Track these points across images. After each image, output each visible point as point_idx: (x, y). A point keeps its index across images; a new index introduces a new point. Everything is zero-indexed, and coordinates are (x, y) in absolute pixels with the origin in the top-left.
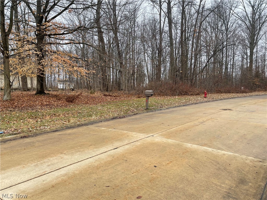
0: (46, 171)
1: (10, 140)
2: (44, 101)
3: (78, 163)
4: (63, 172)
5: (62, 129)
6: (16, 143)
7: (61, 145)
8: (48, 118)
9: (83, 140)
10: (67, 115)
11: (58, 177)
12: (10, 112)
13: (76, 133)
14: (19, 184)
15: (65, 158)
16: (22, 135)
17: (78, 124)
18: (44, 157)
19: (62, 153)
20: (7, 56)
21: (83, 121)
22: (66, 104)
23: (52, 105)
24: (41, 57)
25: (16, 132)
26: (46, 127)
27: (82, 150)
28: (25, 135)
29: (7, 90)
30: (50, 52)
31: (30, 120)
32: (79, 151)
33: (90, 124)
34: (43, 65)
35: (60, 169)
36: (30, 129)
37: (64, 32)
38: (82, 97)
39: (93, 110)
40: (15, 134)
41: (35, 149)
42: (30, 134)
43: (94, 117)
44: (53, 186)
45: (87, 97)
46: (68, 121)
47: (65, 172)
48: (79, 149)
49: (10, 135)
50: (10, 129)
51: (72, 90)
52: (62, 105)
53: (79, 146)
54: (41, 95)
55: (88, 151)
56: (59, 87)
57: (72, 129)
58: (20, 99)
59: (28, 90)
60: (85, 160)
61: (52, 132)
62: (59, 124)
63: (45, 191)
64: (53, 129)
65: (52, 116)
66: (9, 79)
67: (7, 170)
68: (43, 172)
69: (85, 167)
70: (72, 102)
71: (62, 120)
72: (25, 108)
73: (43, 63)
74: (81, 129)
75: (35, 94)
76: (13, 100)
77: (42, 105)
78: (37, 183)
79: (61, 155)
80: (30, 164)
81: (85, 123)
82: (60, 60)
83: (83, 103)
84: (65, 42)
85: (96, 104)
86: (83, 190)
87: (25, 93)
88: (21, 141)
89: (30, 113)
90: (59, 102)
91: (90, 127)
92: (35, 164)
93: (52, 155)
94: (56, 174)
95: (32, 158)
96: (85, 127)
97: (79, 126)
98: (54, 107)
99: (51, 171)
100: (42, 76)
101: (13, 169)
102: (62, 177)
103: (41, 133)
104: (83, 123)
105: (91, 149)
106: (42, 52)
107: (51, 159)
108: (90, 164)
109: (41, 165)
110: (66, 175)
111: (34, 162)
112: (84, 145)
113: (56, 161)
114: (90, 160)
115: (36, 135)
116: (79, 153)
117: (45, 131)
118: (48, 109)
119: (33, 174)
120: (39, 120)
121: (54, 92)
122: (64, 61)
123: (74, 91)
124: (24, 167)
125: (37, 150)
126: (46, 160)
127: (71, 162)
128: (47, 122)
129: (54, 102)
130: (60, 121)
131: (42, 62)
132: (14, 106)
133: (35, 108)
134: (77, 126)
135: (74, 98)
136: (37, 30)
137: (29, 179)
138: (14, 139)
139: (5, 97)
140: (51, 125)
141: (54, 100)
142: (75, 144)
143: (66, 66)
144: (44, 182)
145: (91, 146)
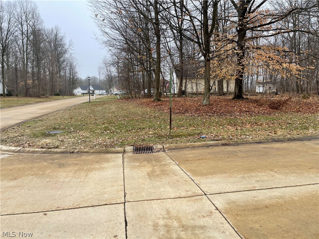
0: (256, 187)
1: (212, 146)
2: (243, 106)
3: (296, 187)
4: (276, 193)
5: (266, 141)
6: (218, 149)
7: (269, 160)
8: (248, 126)
9: (299, 160)
10: (271, 125)
11: (271, 198)
12: (210, 117)
13: (288, 149)
14: (228, 193)
15: (277, 177)
16: (223, 142)
17: (288, 138)
18: (250, 170)
19: (271, 170)
20: (209, 58)
21: (295, 134)
22: (269, 111)
23: (252, 112)
24: (242, 56)
25: (217, 138)
26: (247, 137)
27: (299, 172)
28: (227, 143)
29: (206, 95)
30: (252, 48)
31: (229, 127)
32: (295, 173)
33: (306, 139)
34: (243, 65)
35: (273, 189)
36: (231, 137)
37: (271, 21)
38: (290, 103)
39: (309, 121)
40: (217, 140)
41: (239, 159)
42: (231, 143)
43: (311, 131)
44: (267, 207)
45: (298, 103)
46: (274, 133)
47: (279, 194)
48: (295, 170)
49: (212, 140)
50: (211, 135)
51: (275, 93)
52: (264, 113)
53: (294, 167)
54: (238, 100)
55: (309, 174)
56: (257, 91)
57: (280, 142)
58: (218, 104)
59: (224, 94)
60: (306, 186)
61: (254, 143)
62: (262, 135)
63: (258, 209)
64: (255, 140)
65: (253, 125)
66: (209, 82)
67: (214, 176)
68: (252, 187)
69: (307, 194)
70: (277, 109)
71: (266, 130)
72: (223, 114)
73: (244, 63)
74: (293, 145)
75: (233, 99)
76: (212, 105)
77: (241, 111)
78: (247, 197)
79: (271, 173)
80: (236, 175)
81: (298, 137)
82: (264, 57)
83: (293, 111)
84: (272, 33)
85: (314, 113)
86: (307, 223)
87: (221, 97)
88: (223, 148)
89: (229, 119)
90: (260, 109)
91: (307, 143)
92: (242, 176)
93: (260, 170)
94: (269, 193)
95: (238, 169)
96: (299, 143)
97: (290, 140)
98: (254, 115)
99: (261, 188)
100: (241, 78)
101: (219, 175)
102: (276, 199)
103: (242, 142)
104: (296, 136)
105: (313, 174)
106: (242, 50)
107: (260, 174)
108: (314, 193)
109: (248, 178)
110: (281, 197)
111: (240, 173)
112: (302, 165)
113: (265, 178)
114: (313, 187)
115: (237, 144)
116: (295, 174)
117: (246, 141)
118: (248, 117)
119: (242, 187)
120: (239, 128)
121: (252, 96)
122: (269, 57)
123: (278, 95)
124: (230, 176)
125: (241, 161)
126: (253, 174)
127: (287, 183)
128: (249, 131)
129: (254, 108)
130: (263, 131)
131: (242, 62)
132: (212, 111)
133: (234, 114)
134: (287, 139)
135: (280, 104)
136: (239, 25)
137: (238, 190)
138: (216, 145)
139: (205, 101)
140: (254, 135)
141: (254, 106)
142: (287, 162)
143: (272, 64)
144: (255, 199)
145: (312, 169)
